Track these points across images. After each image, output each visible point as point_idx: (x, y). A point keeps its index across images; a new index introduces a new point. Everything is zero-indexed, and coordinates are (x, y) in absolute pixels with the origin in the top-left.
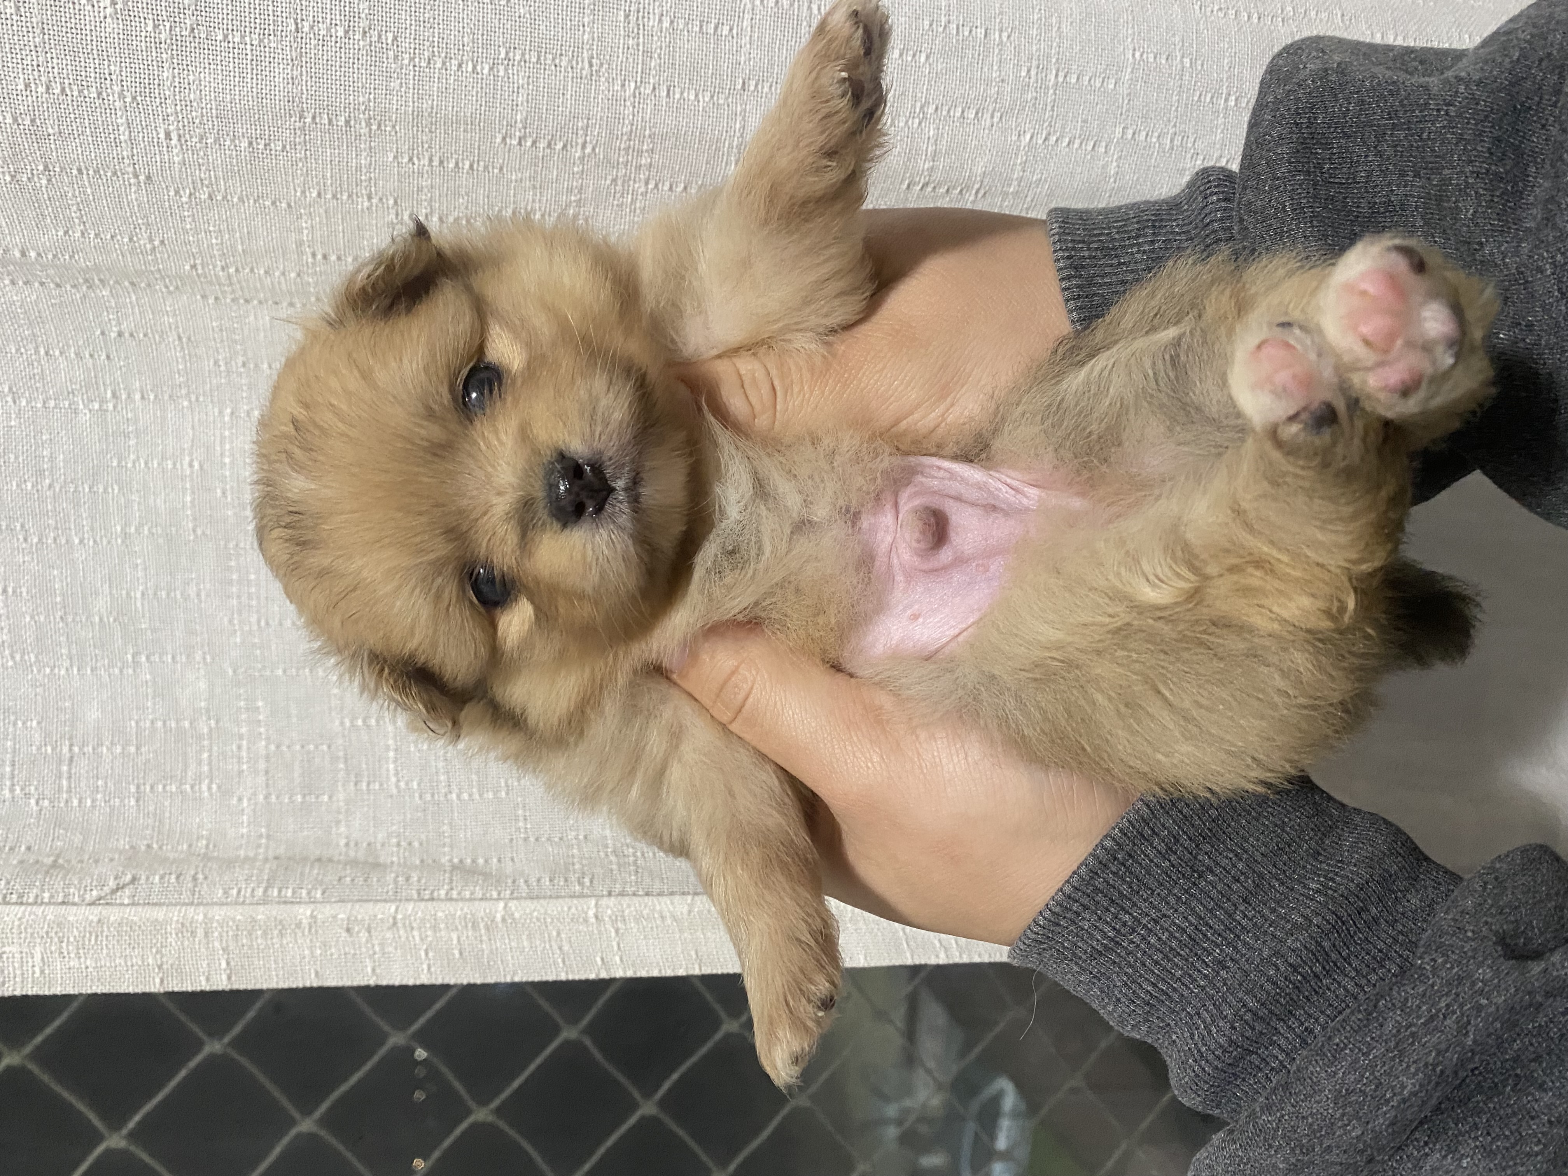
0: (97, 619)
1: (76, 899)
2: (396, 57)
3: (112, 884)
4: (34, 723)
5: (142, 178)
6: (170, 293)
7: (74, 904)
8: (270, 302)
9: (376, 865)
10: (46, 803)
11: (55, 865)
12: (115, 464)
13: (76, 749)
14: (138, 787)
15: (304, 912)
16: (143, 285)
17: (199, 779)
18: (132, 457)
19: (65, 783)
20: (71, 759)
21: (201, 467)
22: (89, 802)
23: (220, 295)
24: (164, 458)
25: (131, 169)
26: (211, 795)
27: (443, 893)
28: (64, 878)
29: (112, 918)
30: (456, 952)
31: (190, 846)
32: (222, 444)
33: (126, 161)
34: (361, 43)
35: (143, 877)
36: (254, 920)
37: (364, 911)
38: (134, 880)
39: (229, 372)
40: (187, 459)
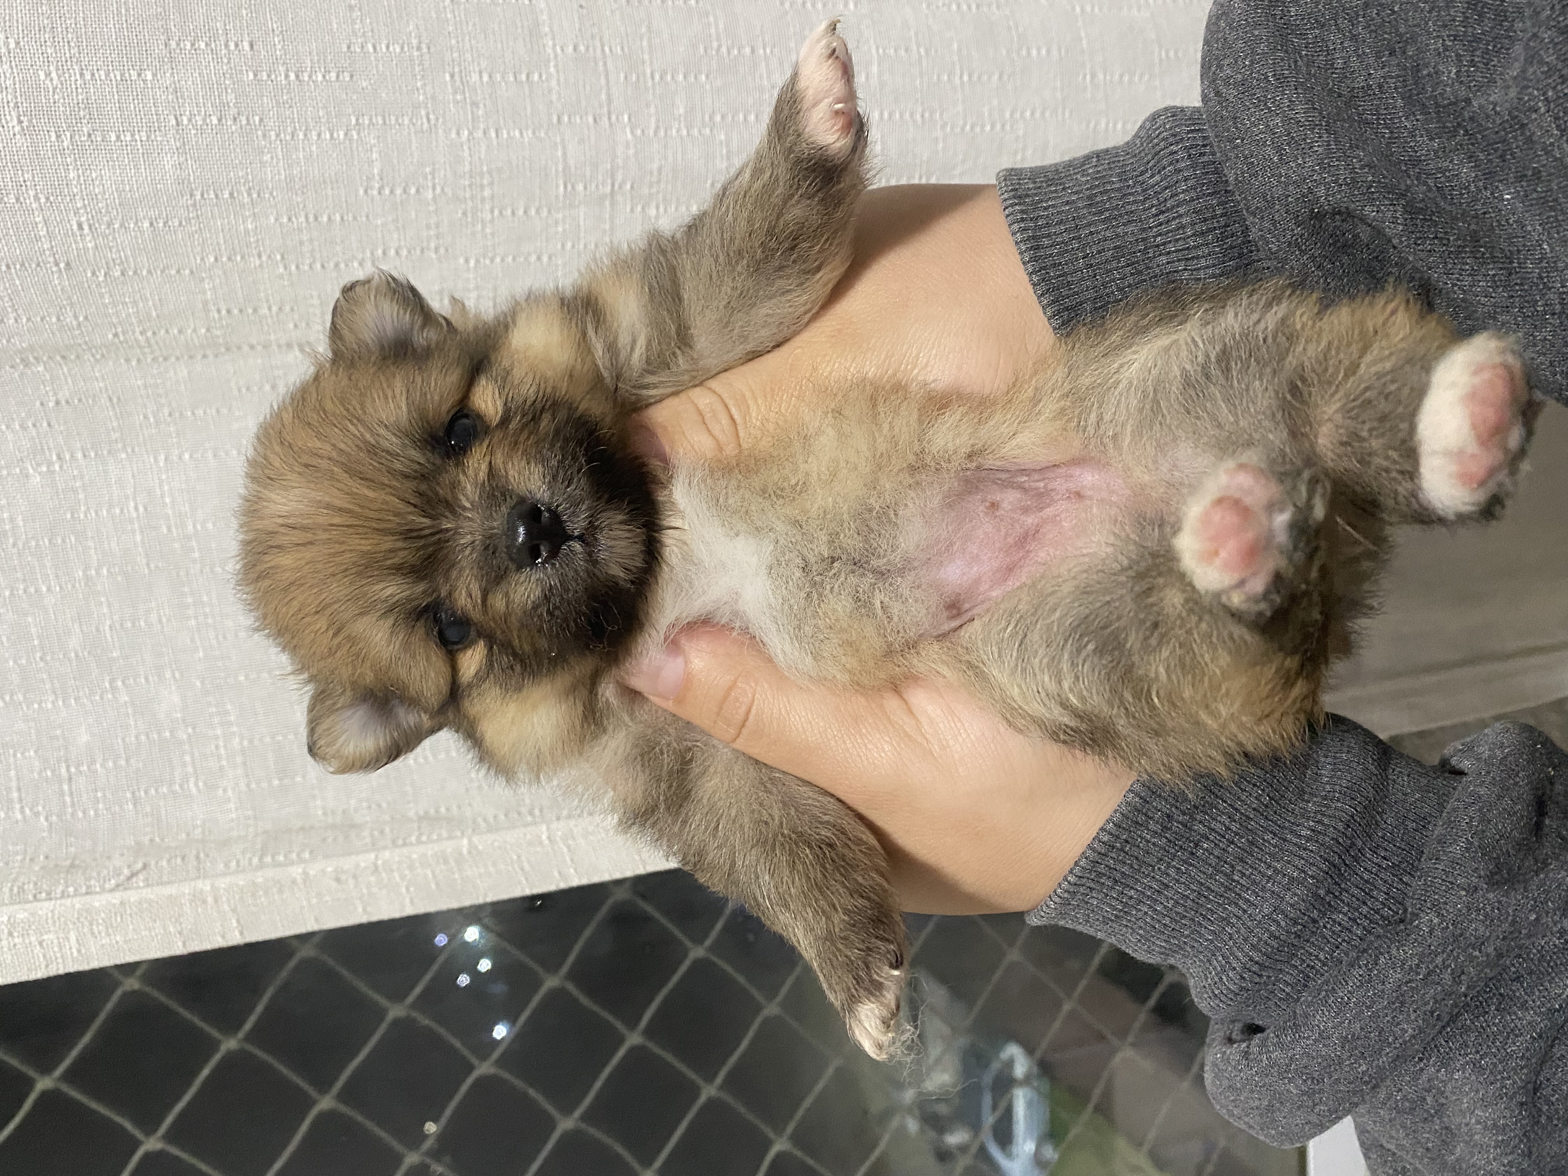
0: (73, 655)
1: (98, 889)
2: (264, 136)
3: (126, 872)
4: (32, 753)
5: (62, 265)
6: (97, 361)
7: (96, 893)
8: (186, 357)
9: (353, 826)
10: (54, 818)
11: (73, 866)
12: (69, 516)
13: (73, 770)
14: (133, 793)
15: (296, 871)
16: (73, 357)
17: (185, 779)
18: (83, 508)
19: (68, 799)
20: (70, 779)
21: (146, 509)
22: (92, 813)
23: (141, 357)
24: (111, 507)
25: (51, 259)
26: (199, 790)
27: (413, 839)
28: (84, 873)
29: (132, 900)
30: (433, 886)
31: (188, 834)
32: (161, 486)
33: (47, 253)
34: (234, 128)
35: (153, 863)
36: (254, 884)
37: (347, 863)
38: (145, 866)
39: (157, 423)
40: (132, 504)
